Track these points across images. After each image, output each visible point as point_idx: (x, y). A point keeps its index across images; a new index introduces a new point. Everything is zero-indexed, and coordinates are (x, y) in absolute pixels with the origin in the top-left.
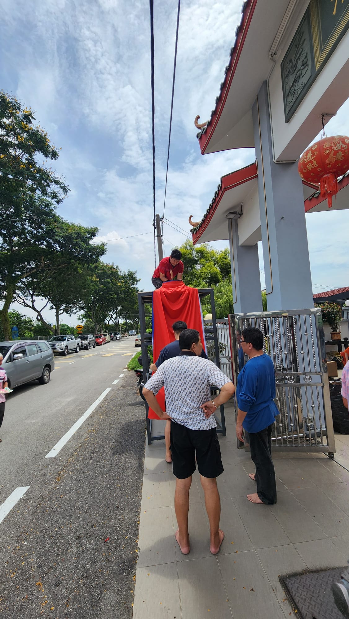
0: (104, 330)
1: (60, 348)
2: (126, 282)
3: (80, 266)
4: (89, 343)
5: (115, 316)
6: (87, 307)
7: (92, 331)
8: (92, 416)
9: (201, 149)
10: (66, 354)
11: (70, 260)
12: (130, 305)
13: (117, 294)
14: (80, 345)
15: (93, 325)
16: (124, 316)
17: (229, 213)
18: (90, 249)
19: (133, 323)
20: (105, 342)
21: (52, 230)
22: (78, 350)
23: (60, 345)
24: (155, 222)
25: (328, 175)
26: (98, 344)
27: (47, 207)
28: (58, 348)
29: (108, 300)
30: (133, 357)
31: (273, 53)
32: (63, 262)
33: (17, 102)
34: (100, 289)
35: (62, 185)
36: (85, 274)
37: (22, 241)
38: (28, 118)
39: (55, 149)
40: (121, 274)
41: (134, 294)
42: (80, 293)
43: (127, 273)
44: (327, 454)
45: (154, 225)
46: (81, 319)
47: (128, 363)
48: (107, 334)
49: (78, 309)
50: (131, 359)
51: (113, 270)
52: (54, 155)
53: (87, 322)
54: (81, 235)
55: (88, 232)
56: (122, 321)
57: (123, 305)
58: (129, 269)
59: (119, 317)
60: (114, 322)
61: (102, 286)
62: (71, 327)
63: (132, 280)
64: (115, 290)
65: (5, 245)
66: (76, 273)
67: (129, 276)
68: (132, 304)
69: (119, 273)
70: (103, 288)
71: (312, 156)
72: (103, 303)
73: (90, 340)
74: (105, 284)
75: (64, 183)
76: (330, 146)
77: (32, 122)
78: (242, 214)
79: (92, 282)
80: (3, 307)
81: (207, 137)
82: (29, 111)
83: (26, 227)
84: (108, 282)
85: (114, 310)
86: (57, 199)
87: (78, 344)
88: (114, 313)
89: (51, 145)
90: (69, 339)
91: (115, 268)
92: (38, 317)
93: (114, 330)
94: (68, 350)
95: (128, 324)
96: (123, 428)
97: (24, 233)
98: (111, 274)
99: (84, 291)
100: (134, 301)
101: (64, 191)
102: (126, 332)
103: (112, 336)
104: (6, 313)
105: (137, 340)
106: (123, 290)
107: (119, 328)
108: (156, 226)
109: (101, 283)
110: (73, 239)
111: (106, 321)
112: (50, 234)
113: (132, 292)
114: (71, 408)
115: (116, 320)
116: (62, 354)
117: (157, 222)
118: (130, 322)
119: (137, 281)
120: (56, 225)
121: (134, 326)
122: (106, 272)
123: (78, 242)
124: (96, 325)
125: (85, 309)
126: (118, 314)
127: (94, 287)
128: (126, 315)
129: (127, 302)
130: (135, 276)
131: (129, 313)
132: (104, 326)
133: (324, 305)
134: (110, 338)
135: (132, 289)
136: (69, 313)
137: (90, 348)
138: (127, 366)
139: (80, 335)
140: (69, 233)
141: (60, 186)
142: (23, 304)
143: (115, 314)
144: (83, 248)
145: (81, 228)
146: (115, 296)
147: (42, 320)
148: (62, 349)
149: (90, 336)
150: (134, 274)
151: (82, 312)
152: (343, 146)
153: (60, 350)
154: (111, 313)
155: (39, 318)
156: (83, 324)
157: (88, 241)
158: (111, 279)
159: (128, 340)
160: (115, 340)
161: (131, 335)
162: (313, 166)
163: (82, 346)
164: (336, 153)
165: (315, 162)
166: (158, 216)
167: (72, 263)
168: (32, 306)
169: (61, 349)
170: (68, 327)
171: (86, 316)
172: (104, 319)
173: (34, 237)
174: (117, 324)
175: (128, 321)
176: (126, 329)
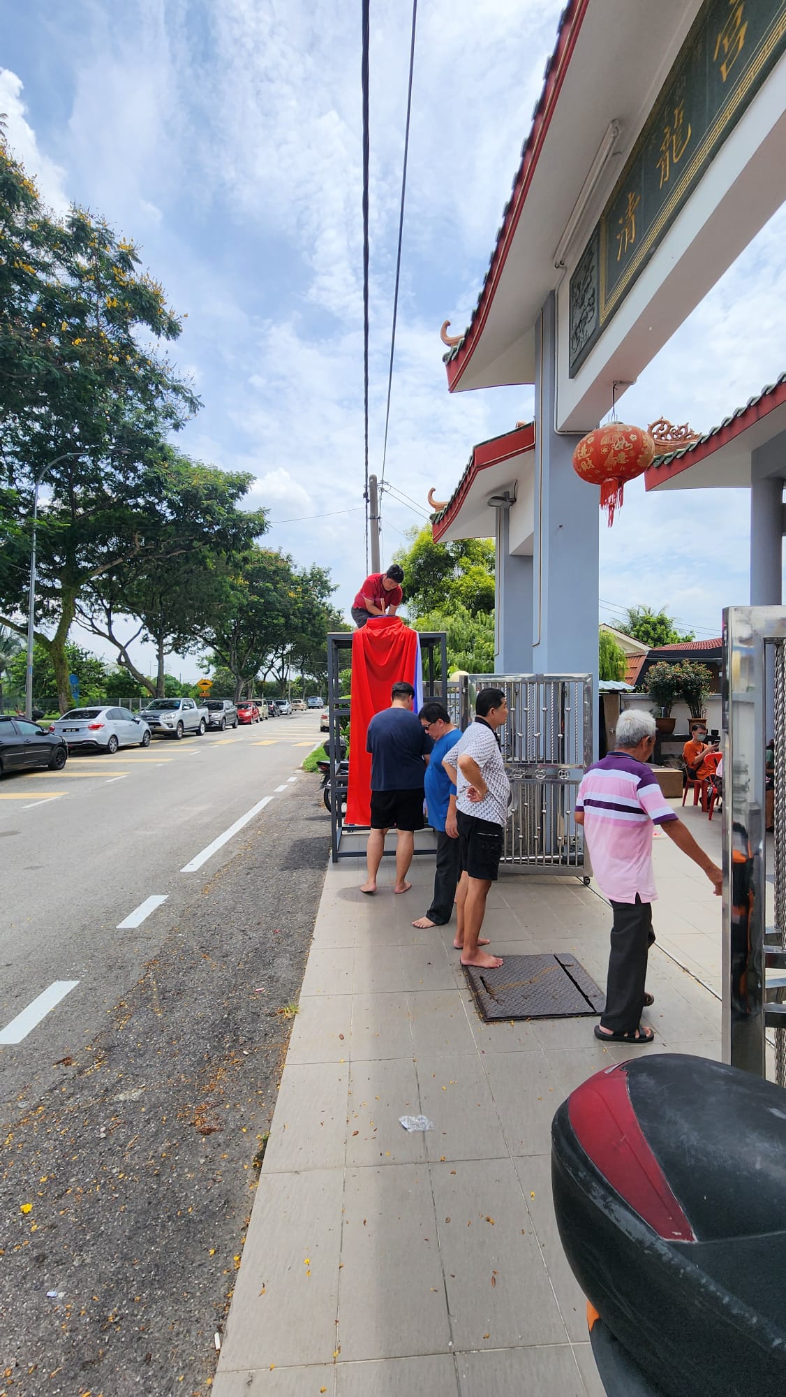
0: (255, 692)
1: (168, 724)
2: (305, 591)
3: (212, 554)
4: (224, 718)
5: (278, 663)
6: (221, 643)
7: (230, 694)
8: (243, 831)
9: (449, 384)
10: (180, 736)
11: (192, 541)
12: (313, 641)
13: (286, 616)
14: (207, 721)
15: (231, 681)
16: (299, 665)
17: (492, 498)
18: (234, 520)
19: (317, 681)
20: (256, 719)
21: (158, 478)
22: (203, 731)
23: (168, 718)
24: (369, 489)
25: (610, 480)
26: (243, 721)
27: (150, 429)
28: (164, 723)
29: (266, 628)
30: (315, 749)
31: (559, 262)
32: (178, 546)
33: (108, 228)
34: (251, 605)
35: (187, 395)
36: (221, 572)
37: (92, 495)
38: (126, 259)
39: (175, 318)
40: (296, 572)
41: (322, 618)
42: (209, 611)
43: (308, 571)
44: (582, 878)
45: (366, 495)
46: (205, 666)
47: (304, 760)
48: (262, 701)
49: (200, 645)
50: (310, 754)
51: (279, 564)
52: (173, 330)
53: (218, 672)
54: (216, 490)
55: (232, 485)
56: (293, 675)
57: (298, 640)
58: (314, 563)
59: (288, 666)
60: (276, 677)
61: (255, 598)
62: (182, 683)
63: (319, 587)
64: (283, 607)
65: (57, 504)
66: (202, 568)
67: (312, 577)
68: (316, 640)
69: (292, 570)
70: (256, 602)
71: (587, 453)
72: (255, 635)
73: (227, 711)
74: (261, 593)
75: (191, 391)
76: (610, 442)
77: (135, 268)
78: (516, 500)
79: (233, 588)
80: (54, 635)
81: (458, 366)
82: (129, 246)
83: (102, 466)
84: (268, 590)
85: (277, 651)
86: (175, 419)
87: (203, 719)
88: (278, 657)
89: (167, 311)
90: (185, 707)
91: (283, 559)
92: (120, 657)
93: (276, 693)
94: (183, 729)
95: (307, 682)
96: (295, 845)
97: (98, 480)
98: (275, 572)
99: (217, 607)
100: (321, 633)
101: (190, 407)
102: (302, 700)
103: (272, 706)
104: (61, 646)
105: (324, 717)
106: (298, 609)
107: (288, 690)
108: (369, 498)
109: (253, 590)
110: (201, 499)
111: (260, 675)
112: (153, 485)
113: (318, 614)
114: (206, 820)
115: (281, 672)
116: (171, 736)
117: (372, 492)
118: (310, 677)
119: (329, 590)
120: (166, 468)
121: (320, 687)
122: (264, 568)
123: (211, 505)
124: (239, 681)
125: (215, 646)
126: (285, 660)
127: (239, 599)
128: (303, 662)
129: (307, 634)
130: (327, 578)
131: (310, 659)
132: (254, 686)
133: (681, 666)
134: (267, 711)
135: (318, 608)
136: (180, 651)
137: (226, 729)
138: (301, 765)
139: (205, 701)
140: (193, 487)
141: (184, 397)
142: (91, 628)
143: (280, 659)
144: (221, 518)
145: (217, 474)
146: (282, 620)
147: (128, 663)
148: (172, 727)
149: (227, 703)
150: (325, 574)
151: (210, 652)
152: (627, 445)
153: (168, 728)
154: (270, 657)
155: (123, 660)
156: (209, 677)
157: (231, 503)
158: (275, 583)
159: (305, 718)
160: (279, 716)
161: (313, 707)
162: (588, 466)
163: (211, 723)
164: (617, 453)
165: (590, 462)
166: (374, 478)
167: (195, 548)
168: (108, 634)
169: (170, 725)
170: (177, 683)
171: (218, 660)
172: (256, 669)
173: (119, 487)
174: (282, 682)
175: (308, 677)
176: (302, 693)
